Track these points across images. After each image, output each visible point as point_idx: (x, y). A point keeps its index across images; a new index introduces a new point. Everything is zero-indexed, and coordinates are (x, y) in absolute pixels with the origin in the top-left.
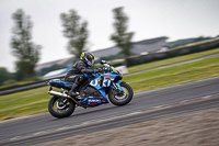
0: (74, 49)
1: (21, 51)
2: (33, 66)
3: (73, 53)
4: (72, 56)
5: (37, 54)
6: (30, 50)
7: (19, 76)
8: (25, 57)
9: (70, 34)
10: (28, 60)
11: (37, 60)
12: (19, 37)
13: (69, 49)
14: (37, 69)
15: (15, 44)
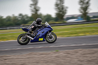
0: (82, 11)
1: (59, 8)
2: (63, 16)
3: (81, 12)
4: (81, 14)
5: (66, 11)
6: (63, 8)
7: (56, 19)
8: (60, 11)
9: (81, 3)
10: (61, 13)
11: (65, 13)
12: (59, 2)
13: (80, 10)
14: (65, 17)
15: (57, 5)
